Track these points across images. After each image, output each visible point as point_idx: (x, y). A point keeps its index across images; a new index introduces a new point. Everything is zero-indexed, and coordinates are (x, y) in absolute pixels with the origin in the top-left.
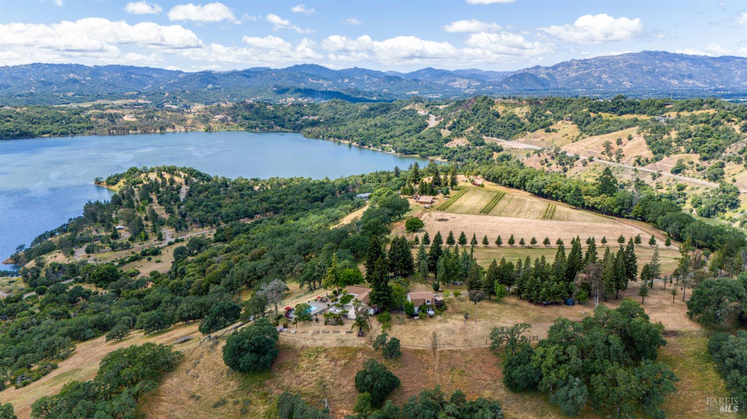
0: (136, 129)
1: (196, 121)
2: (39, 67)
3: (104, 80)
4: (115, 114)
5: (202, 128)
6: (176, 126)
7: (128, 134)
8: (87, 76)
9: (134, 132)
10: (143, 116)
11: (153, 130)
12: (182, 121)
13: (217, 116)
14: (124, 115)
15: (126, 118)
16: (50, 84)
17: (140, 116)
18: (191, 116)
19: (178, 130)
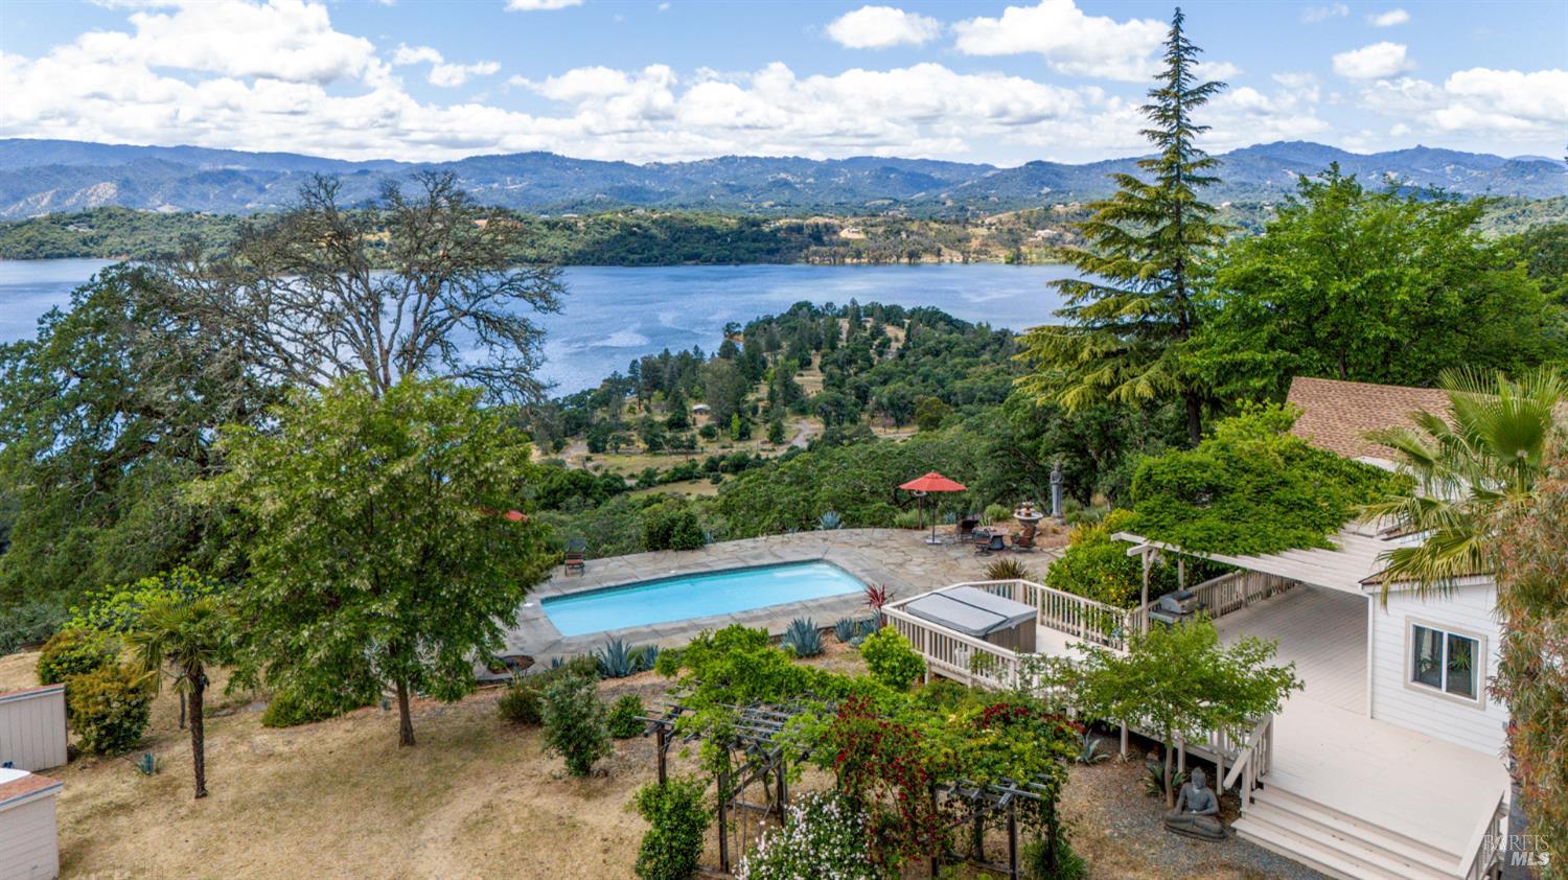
0: (858, 255)
1: (990, 242)
2: (732, 163)
3: (837, 184)
4: (826, 225)
5: (1003, 254)
6: (945, 250)
7: (843, 264)
8: (810, 176)
9: (855, 261)
10: (881, 230)
11: (895, 258)
12: (960, 242)
13: (1040, 232)
14: (842, 228)
15: (844, 234)
16: (742, 189)
17: (873, 230)
18: (983, 231)
19: (947, 259)
